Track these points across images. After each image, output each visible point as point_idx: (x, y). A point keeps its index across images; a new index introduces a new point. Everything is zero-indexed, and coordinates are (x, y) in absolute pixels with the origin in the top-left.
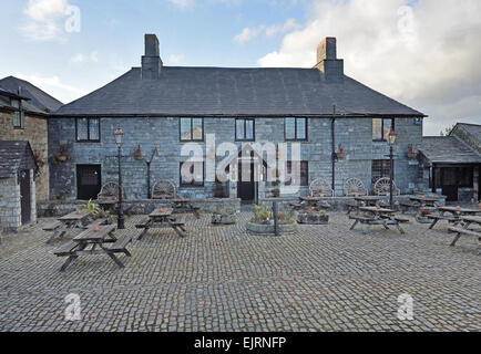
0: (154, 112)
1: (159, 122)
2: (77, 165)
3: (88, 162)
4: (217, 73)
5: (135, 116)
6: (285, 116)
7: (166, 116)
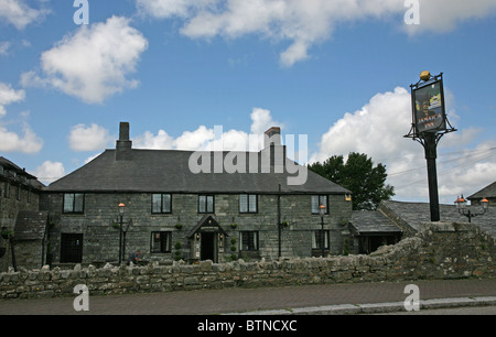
0: (130, 188)
1: (134, 198)
2: (63, 235)
3: (72, 231)
4: (181, 155)
5: (115, 192)
6: (239, 193)
7: (140, 193)
